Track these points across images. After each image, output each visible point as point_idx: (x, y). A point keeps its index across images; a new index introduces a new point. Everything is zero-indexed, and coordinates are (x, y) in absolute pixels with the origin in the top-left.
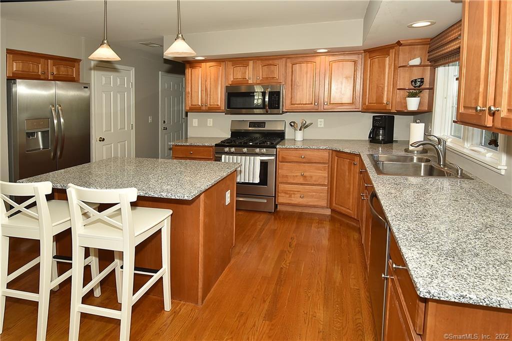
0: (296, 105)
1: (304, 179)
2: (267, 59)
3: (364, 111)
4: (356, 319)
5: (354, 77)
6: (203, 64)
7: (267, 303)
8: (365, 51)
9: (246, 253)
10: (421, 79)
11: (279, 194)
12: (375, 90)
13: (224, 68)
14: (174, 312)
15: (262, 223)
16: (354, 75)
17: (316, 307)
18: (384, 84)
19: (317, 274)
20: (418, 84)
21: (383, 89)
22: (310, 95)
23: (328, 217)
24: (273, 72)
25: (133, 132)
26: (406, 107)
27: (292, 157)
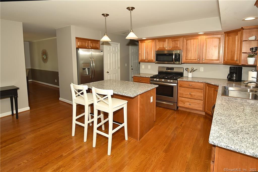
0: (188, 60)
1: (191, 96)
2: (174, 38)
3: (224, 64)
4: (205, 161)
5: (219, 46)
6: (146, 41)
7: (166, 146)
8: (225, 33)
9: (161, 125)
10: (256, 47)
11: (179, 102)
12: (230, 53)
13: (155, 42)
14: (129, 141)
15: (170, 114)
16: (219, 45)
17: (187, 153)
18: (235, 50)
19: (191, 139)
20: (254, 50)
21: (234, 52)
22: (195, 55)
23: (203, 116)
24: (177, 44)
25: (119, 70)
26: (247, 62)
27: (185, 85)
